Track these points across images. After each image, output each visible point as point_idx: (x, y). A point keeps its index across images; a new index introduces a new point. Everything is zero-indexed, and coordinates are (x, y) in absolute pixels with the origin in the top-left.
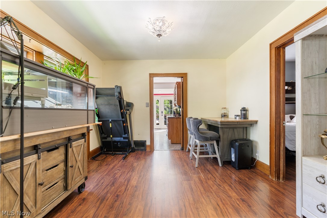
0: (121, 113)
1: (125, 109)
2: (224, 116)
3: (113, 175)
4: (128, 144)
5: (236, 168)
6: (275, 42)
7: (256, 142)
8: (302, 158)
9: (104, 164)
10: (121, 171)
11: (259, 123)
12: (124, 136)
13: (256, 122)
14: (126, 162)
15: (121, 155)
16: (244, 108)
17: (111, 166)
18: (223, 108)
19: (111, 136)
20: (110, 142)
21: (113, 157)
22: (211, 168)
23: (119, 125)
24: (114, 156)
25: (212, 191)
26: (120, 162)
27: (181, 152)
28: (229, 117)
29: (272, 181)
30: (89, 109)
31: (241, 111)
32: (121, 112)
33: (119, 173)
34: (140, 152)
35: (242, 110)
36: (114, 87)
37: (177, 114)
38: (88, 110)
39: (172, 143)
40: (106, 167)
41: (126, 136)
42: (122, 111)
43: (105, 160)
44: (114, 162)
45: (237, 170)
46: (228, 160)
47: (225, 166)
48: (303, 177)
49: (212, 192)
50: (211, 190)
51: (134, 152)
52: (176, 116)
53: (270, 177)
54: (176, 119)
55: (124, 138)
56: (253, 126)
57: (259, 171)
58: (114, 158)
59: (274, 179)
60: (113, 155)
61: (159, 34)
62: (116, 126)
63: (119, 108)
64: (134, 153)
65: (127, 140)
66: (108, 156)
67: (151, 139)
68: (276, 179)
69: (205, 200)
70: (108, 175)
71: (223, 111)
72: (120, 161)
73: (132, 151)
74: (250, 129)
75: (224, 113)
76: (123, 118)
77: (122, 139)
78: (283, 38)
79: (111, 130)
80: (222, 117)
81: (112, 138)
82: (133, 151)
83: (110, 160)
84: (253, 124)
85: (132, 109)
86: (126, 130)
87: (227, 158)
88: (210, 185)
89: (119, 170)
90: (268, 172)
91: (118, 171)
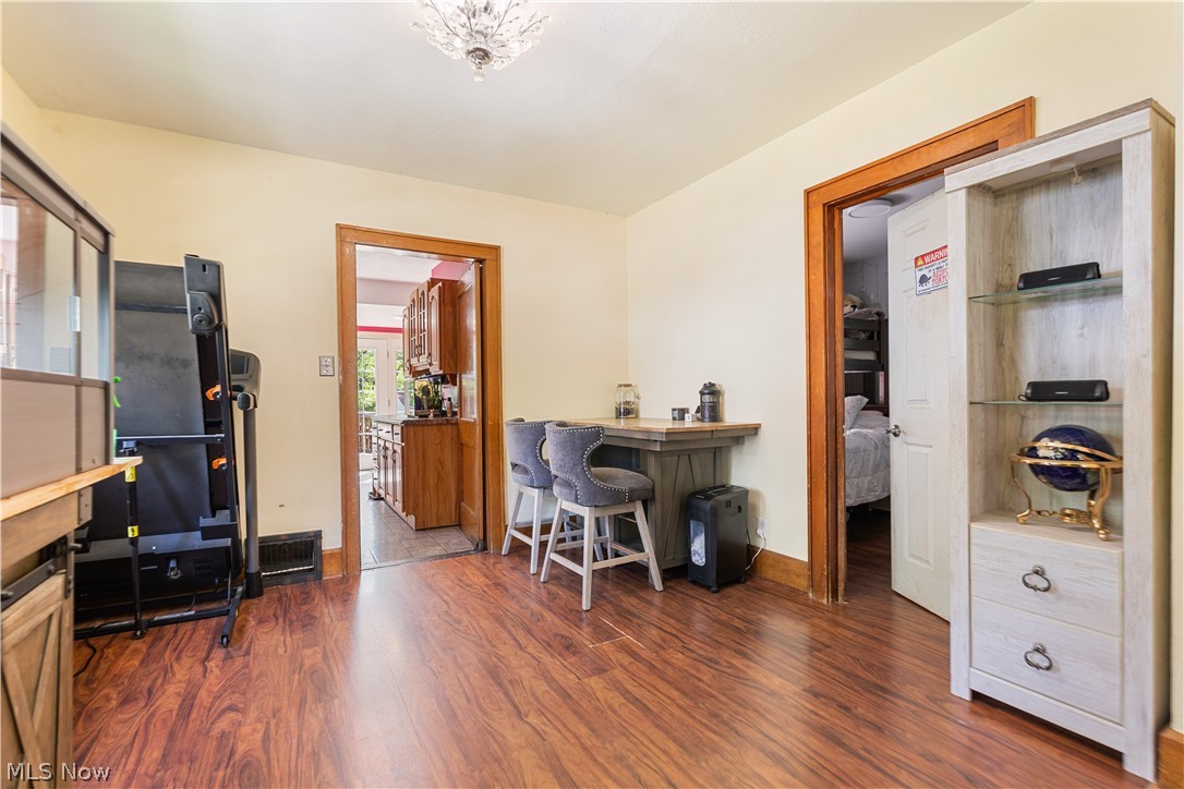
0: (204, 407)
1: (233, 383)
2: (626, 411)
3: (218, 750)
4: (230, 561)
5: (708, 588)
6: (824, 189)
7: (757, 494)
8: (969, 526)
9: (108, 698)
10: (253, 714)
11: (762, 432)
12: (205, 522)
13: (754, 430)
14: (248, 653)
15: (189, 626)
16: (712, 385)
17: (168, 700)
18: (620, 386)
19: (133, 532)
20: (122, 563)
21: (140, 645)
22: (635, 601)
23: (187, 467)
24: (148, 639)
25: (713, 692)
26: (211, 664)
27: (476, 559)
28: (642, 415)
29: (816, 606)
30: (85, 375)
31: (702, 393)
32: (204, 397)
33: (245, 730)
34: (290, 589)
35: (706, 391)
36: (182, 264)
37: (429, 408)
38: (79, 383)
39: (422, 528)
40: (135, 715)
41: (223, 518)
42: (210, 394)
43: (100, 673)
44: (167, 672)
45: (714, 592)
46: (676, 565)
47: (671, 587)
48: (972, 582)
49: (712, 696)
50: (701, 684)
51: (261, 594)
52: (427, 416)
53: (811, 595)
54: (435, 427)
55: (208, 533)
56: (743, 443)
57: (772, 584)
58: (155, 650)
59: (825, 601)
60: (142, 635)
61: (483, 47)
62: (160, 476)
63: (197, 378)
64: (264, 598)
65: (228, 542)
66: (108, 646)
67: (345, 521)
68: (830, 599)
69: (715, 732)
70: (180, 761)
71: (621, 397)
72: (207, 658)
73: (247, 595)
74: (730, 451)
75: (627, 403)
76: (211, 426)
77: (195, 540)
78: (852, 179)
79: (134, 498)
80: (619, 414)
81: (134, 541)
82: (254, 589)
83: (137, 663)
84: (743, 437)
85: (256, 383)
86: (222, 492)
87: (673, 559)
88: (686, 671)
89: (231, 708)
90: (802, 583)
91: (232, 715)
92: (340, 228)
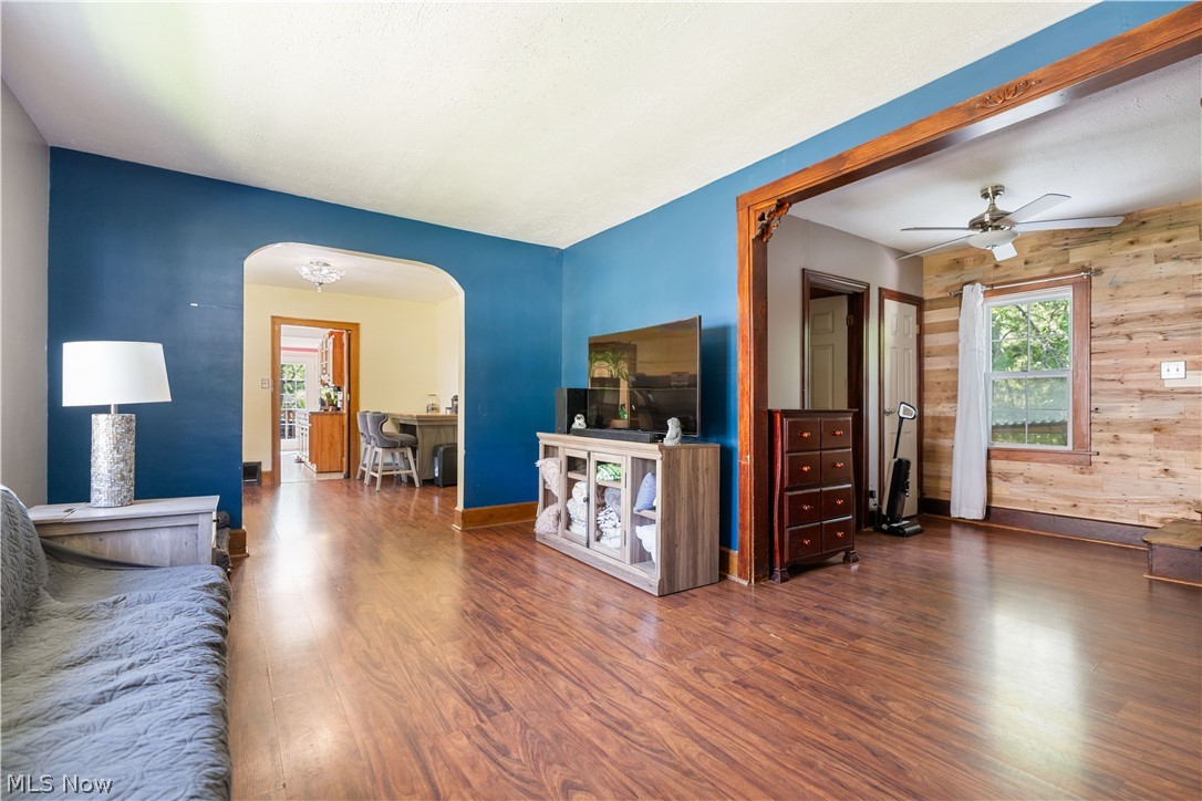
2: (432, 409)
5: (439, 486)
27: (343, 483)
37: (328, 405)
39: (320, 472)
45: (442, 487)
46: (429, 478)
47: (425, 487)
52: (328, 410)
54: (329, 416)
67: (273, 458)
75: (433, 405)
87: (428, 475)
92: (273, 317)
